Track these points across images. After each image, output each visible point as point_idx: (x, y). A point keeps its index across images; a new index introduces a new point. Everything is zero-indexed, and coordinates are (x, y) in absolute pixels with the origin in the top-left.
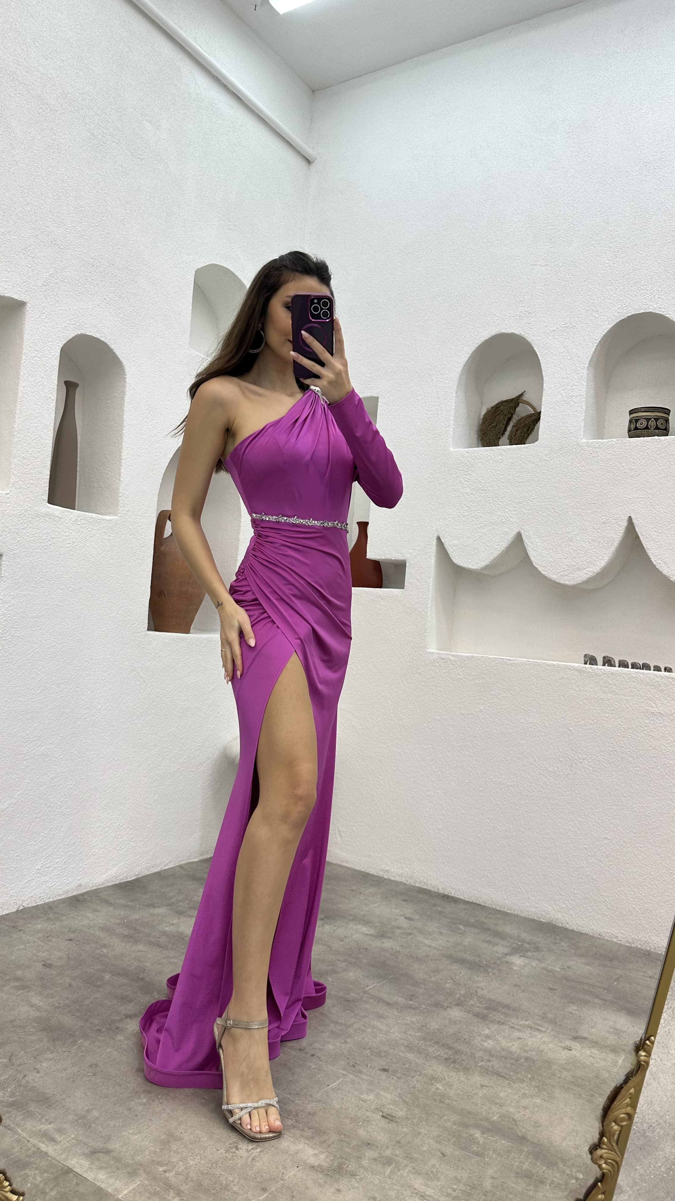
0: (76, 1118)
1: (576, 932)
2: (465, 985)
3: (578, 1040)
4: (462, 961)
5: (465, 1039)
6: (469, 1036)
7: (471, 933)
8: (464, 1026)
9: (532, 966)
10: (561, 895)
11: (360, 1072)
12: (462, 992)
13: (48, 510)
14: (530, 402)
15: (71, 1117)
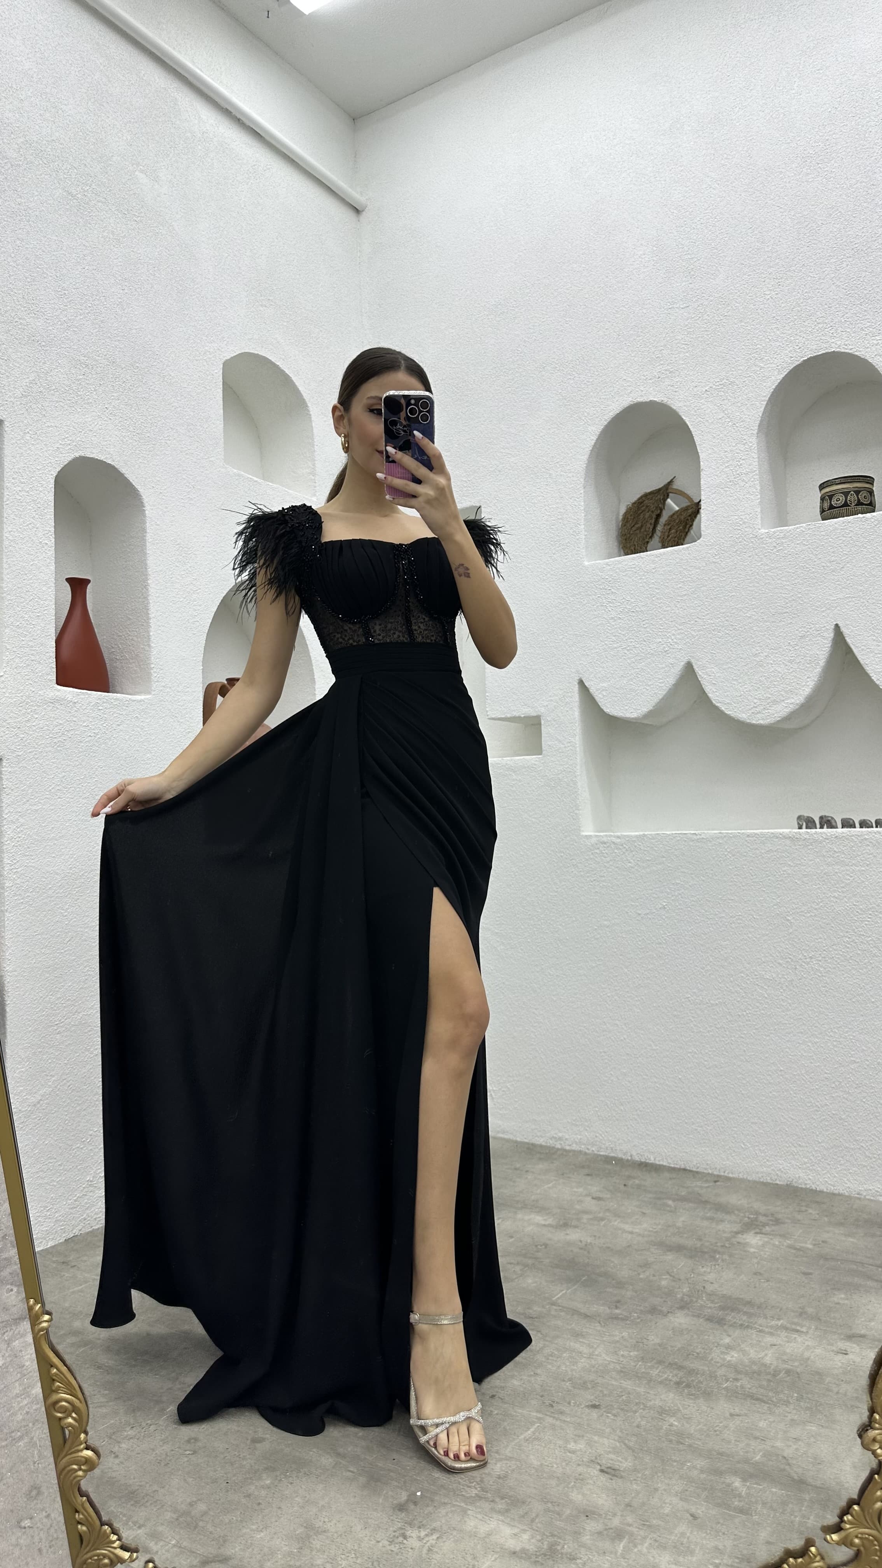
1: (827, 1193)
2: (687, 1279)
4: (679, 1249)
5: (698, 1354)
6: (703, 1348)
7: (684, 1209)
8: (695, 1336)
9: (774, 1245)
10: (800, 1145)
11: (561, 1413)
12: (685, 1290)
13: (57, 693)
14: (683, 490)
15: (169, 1515)
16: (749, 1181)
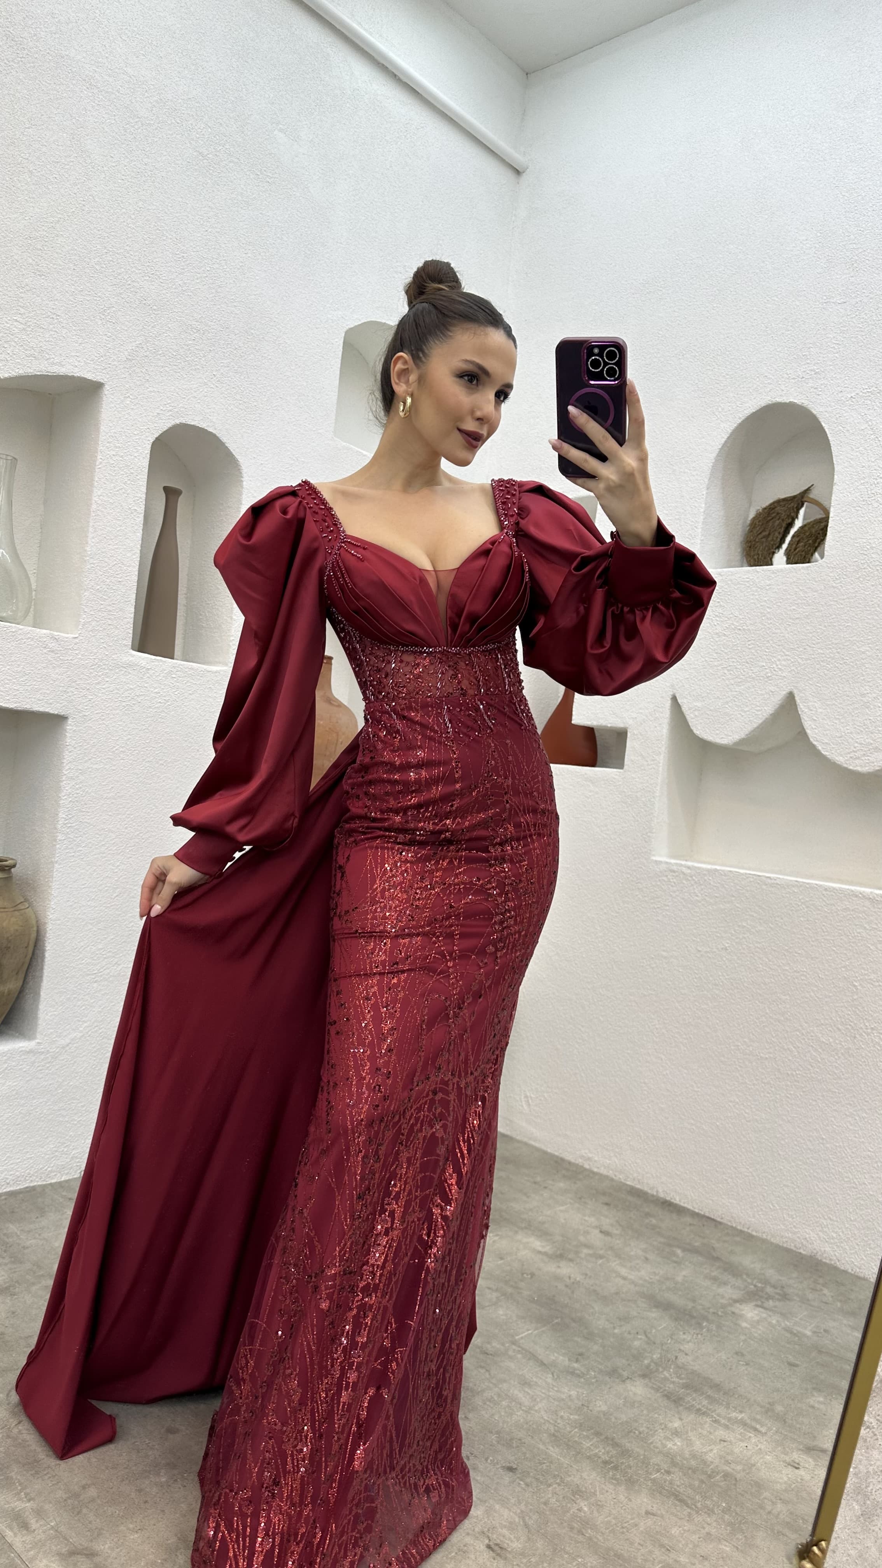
0: (65, 1496)
2: (662, 1345)
3: (812, 1452)
4: (666, 1307)
5: (640, 1433)
6: (648, 1428)
7: (690, 1262)
8: (645, 1412)
9: (770, 1323)
10: (831, 1219)
12: (654, 1356)
13: (131, 659)
14: (820, 500)
15: (60, 1494)
16: (772, 1243)
